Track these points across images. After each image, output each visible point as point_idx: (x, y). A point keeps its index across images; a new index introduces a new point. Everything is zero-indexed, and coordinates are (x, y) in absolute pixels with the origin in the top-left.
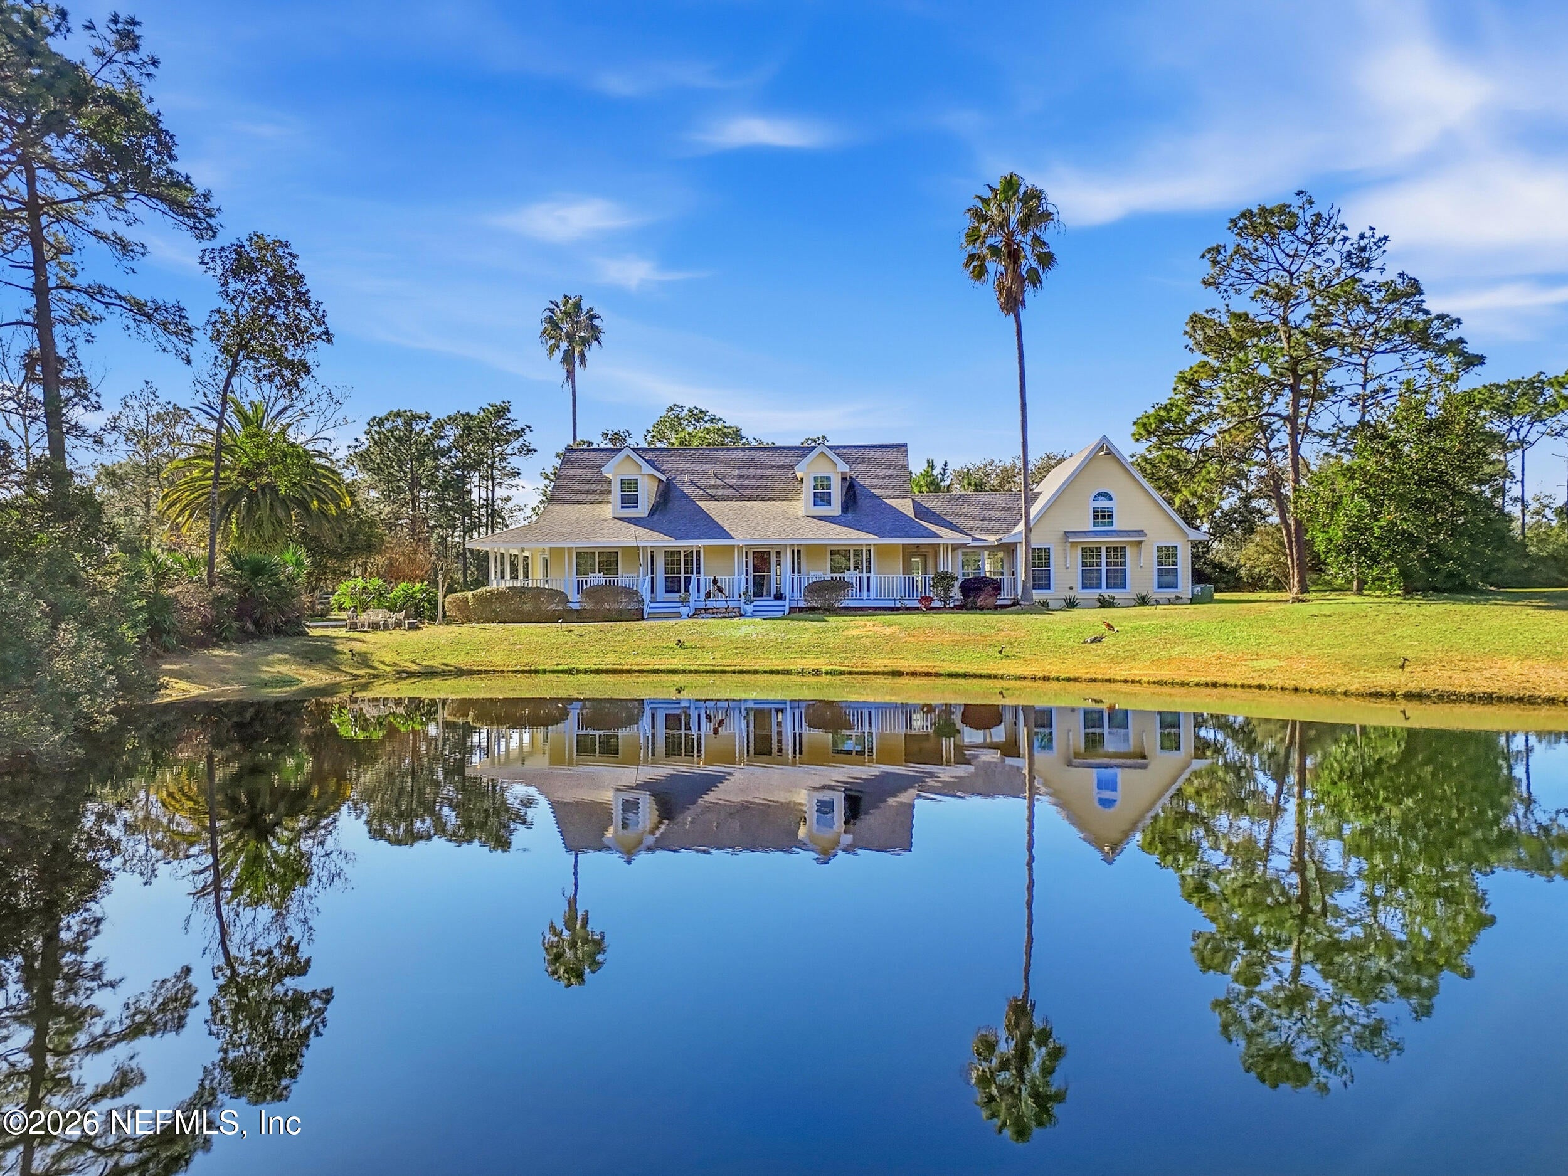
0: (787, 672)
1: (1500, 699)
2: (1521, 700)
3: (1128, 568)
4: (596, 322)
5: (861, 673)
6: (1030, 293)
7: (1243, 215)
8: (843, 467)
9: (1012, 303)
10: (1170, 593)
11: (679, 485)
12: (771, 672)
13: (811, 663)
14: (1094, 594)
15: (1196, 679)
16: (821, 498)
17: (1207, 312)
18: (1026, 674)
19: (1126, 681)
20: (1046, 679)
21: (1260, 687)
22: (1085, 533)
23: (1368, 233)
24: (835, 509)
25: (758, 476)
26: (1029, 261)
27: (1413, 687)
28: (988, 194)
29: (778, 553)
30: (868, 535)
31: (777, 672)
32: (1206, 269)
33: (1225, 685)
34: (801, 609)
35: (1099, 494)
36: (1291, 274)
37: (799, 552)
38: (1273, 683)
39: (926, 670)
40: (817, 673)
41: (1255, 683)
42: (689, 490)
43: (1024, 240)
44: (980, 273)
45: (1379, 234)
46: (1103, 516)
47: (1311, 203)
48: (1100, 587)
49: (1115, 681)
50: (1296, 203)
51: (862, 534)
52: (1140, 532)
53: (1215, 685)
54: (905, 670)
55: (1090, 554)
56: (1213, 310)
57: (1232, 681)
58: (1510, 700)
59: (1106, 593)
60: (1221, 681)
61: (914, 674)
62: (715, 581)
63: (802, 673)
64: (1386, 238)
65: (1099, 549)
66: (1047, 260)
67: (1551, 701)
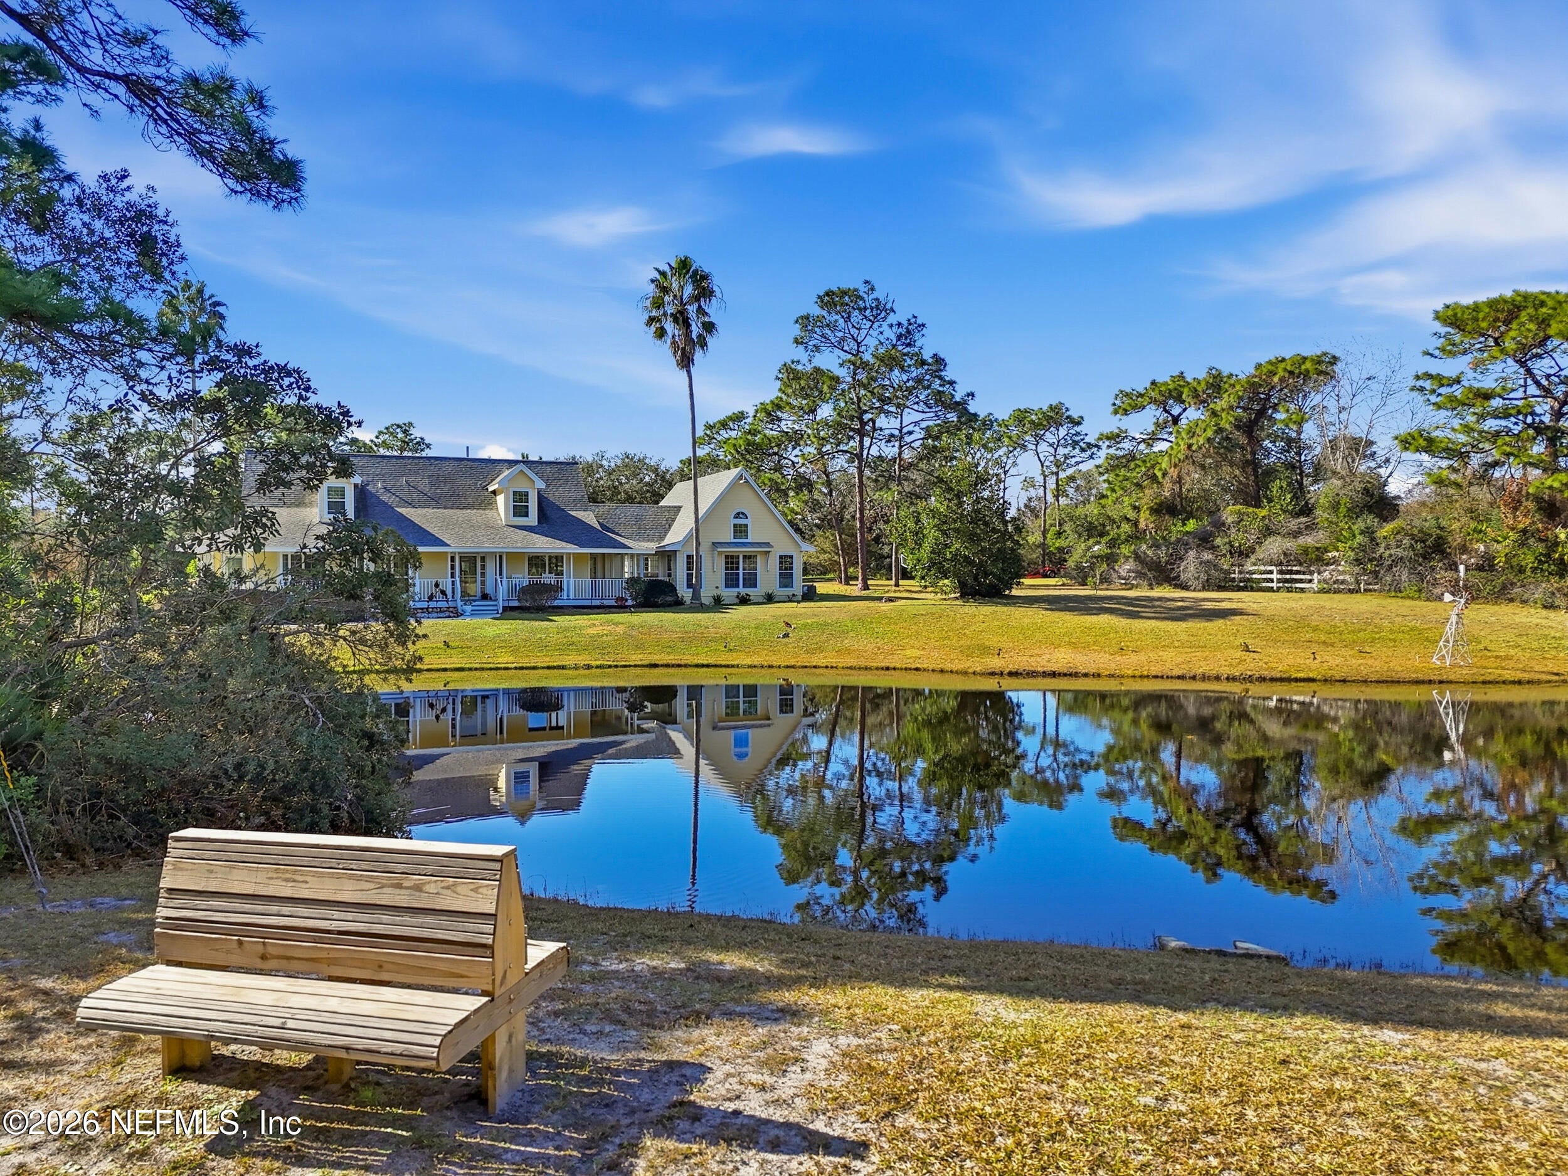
0: (563, 667)
1: (1059, 674)
2: (1070, 675)
3: (758, 571)
4: (221, 309)
5: (625, 666)
6: (698, 355)
7: (827, 294)
8: (540, 484)
9: (686, 361)
10: (788, 591)
11: (373, 491)
12: (549, 668)
13: (583, 660)
14: (733, 592)
15: (875, 665)
16: (520, 510)
17: (793, 362)
18: (756, 663)
19: (827, 667)
20: (771, 667)
21: (917, 669)
22: (729, 544)
23: (913, 320)
24: (533, 519)
25: (448, 486)
26: (695, 330)
27: (1012, 667)
28: (667, 269)
29: (483, 559)
30: (570, 545)
31: (554, 668)
32: (796, 330)
33: (894, 669)
34: (513, 609)
35: (738, 514)
36: (858, 344)
37: (501, 557)
38: (925, 666)
39: (676, 662)
40: (589, 667)
41: (913, 666)
42: (385, 497)
43: (692, 309)
44: (661, 333)
45: (919, 321)
46: (740, 530)
47: (873, 289)
48: (738, 586)
49: (819, 667)
50: (863, 289)
51: (564, 544)
52: (767, 544)
53: (888, 669)
54: (660, 663)
55: (731, 562)
56: (798, 362)
57: (898, 666)
58: (1065, 675)
59: (743, 591)
60: (892, 666)
61: (667, 666)
62: (437, 585)
63: (576, 668)
64: (923, 325)
65: (738, 557)
66: (709, 327)
67: (1086, 675)
